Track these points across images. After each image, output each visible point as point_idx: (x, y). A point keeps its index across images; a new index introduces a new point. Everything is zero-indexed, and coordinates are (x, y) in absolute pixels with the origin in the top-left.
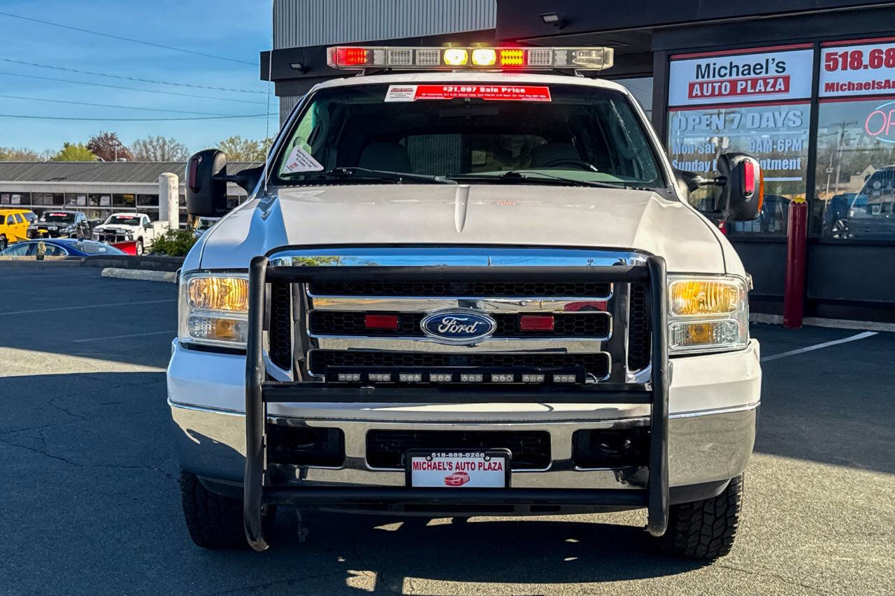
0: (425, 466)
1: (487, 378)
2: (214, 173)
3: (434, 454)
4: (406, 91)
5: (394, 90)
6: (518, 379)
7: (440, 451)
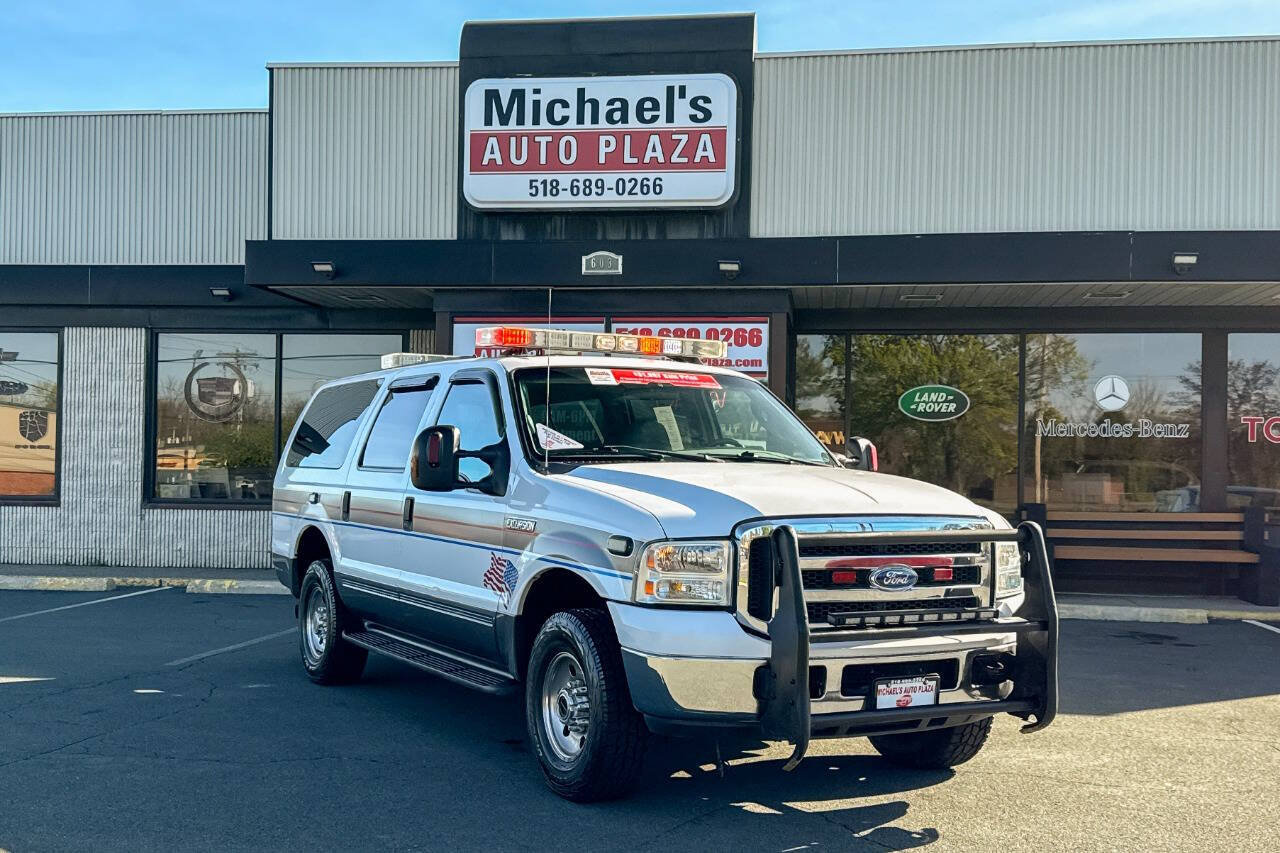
0: (885, 691)
1: (921, 619)
2: (456, 449)
3: (893, 681)
4: (603, 374)
5: (592, 373)
6: (940, 618)
7: (897, 679)
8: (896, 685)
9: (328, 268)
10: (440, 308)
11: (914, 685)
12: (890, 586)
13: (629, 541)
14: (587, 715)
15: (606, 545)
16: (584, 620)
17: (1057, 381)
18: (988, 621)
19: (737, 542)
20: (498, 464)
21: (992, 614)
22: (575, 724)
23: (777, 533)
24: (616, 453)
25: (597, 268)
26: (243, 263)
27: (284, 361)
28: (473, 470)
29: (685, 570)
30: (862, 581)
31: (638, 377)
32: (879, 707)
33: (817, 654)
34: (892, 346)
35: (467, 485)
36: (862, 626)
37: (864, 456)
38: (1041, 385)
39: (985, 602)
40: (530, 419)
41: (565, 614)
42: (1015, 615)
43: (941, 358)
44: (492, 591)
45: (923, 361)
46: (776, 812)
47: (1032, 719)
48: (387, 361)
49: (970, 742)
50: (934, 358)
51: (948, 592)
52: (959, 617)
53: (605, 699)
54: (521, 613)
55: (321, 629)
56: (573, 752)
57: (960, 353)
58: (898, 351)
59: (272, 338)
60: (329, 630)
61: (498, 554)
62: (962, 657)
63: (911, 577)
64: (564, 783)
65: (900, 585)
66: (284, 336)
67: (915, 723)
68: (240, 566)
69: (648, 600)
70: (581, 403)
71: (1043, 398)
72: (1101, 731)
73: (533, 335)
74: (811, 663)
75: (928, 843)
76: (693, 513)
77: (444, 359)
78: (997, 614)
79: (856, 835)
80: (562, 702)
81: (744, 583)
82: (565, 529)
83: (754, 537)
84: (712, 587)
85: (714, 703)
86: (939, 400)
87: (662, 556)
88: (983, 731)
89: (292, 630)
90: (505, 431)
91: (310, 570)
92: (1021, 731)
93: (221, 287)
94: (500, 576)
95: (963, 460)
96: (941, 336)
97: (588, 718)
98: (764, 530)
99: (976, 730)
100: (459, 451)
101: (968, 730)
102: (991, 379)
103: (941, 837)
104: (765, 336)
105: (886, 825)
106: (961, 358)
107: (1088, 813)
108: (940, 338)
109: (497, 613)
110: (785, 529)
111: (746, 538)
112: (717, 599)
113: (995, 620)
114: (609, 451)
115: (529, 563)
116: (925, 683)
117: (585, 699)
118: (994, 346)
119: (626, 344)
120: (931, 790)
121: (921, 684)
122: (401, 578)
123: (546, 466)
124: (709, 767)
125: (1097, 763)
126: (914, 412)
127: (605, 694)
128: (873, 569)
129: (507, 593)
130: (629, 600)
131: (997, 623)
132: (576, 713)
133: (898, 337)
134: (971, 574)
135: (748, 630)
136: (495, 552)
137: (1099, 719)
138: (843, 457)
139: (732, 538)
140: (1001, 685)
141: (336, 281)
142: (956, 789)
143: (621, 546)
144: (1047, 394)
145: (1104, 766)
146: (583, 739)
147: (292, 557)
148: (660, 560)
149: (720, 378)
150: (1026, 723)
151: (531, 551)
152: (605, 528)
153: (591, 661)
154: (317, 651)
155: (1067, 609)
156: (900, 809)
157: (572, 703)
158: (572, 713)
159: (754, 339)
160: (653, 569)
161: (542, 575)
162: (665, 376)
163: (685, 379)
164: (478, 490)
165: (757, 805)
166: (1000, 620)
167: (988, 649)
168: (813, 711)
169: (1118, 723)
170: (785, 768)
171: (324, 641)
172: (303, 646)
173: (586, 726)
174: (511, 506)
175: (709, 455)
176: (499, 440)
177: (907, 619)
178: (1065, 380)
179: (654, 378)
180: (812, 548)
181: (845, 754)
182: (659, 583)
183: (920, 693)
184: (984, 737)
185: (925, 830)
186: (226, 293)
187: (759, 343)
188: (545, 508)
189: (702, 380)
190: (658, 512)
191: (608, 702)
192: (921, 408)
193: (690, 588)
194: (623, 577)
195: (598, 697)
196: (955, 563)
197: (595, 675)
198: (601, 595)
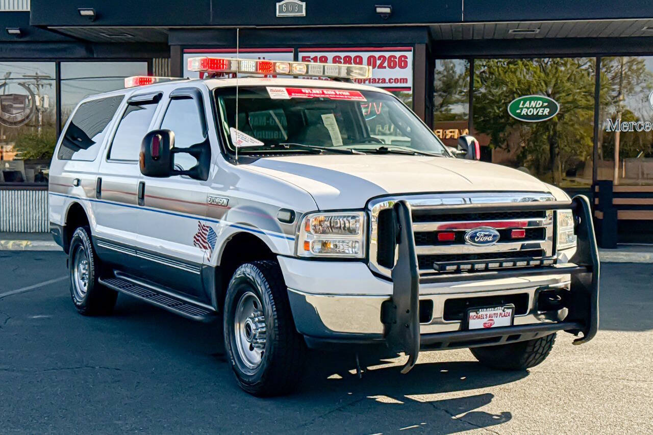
0: (475, 317)
1: (501, 265)
2: (171, 147)
3: (480, 310)
4: (279, 91)
5: (271, 90)
6: (515, 265)
7: (483, 308)
8: (482, 312)
9: (91, 13)
10: (174, 41)
11: (496, 312)
12: (479, 242)
13: (292, 213)
14: (265, 336)
15: (276, 216)
16: (262, 269)
17: (631, 90)
18: (550, 267)
19: (369, 212)
20: (203, 158)
21: (552, 262)
22: (257, 343)
23: (397, 206)
24: (287, 149)
25: (287, 11)
26: (29, 9)
27: (62, 81)
28: (184, 161)
29: (333, 233)
30: (459, 239)
31: (305, 93)
32: (470, 328)
33: (425, 291)
34: (511, 66)
35: (181, 173)
36: (458, 271)
37: (470, 149)
38: (620, 93)
39: (549, 253)
40: (226, 125)
41: (249, 265)
42: (570, 261)
43: (547, 75)
44: (199, 249)
45: (534, 77)
46: (400, 402)
47: (581, 335)
48: (129, 82)
49: (540, 351)
50: (543, 75)
51: (523, 246)
52: (528, 264)
53: (277, 325)
54: (219, 265)
55: (84, 276)
56: (256, 362)
57: (561, 71)
58: (516, 69)
59: (53, 64)
60: (89, 277)
61: (203, 222)
62: (532, 293)
63: (495, 236)
64: (249, 383)
65: (487, 242)
66: (62, 64)
67: (497, 339)
68: (34, 230)
69: (306, 254)
70: (271, 112)
71: (621, 103)
72: (638, 342)
73: (230, 62)
74: (420, 298)
75: (504, 422)
76: (337, 192)
77: (170, 80)
78: (555, 262)
79: (454, 417)
80: (248, 327)
81: (374, 242)
82: (248, 204)
83: (382, 208)
84: (352, 245)
85: (356, 326)
86: (537, 106)
87: (317, 223)
88: (549, 344)
89: (64, 278)
90: (207, 133)
91: (75, 235)
92: (573, 343)
93: (13, 27)
94: (204, 238)
95: (563, 149)
96: (547, 59)
97: (265, 338)
98: (390, 204)
99: (544, 343)
100: (174, 148)
101: (539, 342)
102: (584, 90)
103: (513, 418)
104: (410, 60)
105: (475, 410)
106: (560, 74)
107: (620, 400)
108: (546, 60)
109: (203, 265)
110: (403, 203)
111: (376, 209)
112: (356, 253)
113: (555, 265)
114: (282, 147)
115: (224, 229)
116: (504, 311)
117: (264, 325)
118: (587, 66)
119: (298, 69)
120: (511, 385)
121: (501, 311)
122: (138, 240)
123: (237, 158)
124: (354, 372)
125: (631, 365)
126: (519, 115)
127: (276, 321)
128: (467, 230)
129: (209, 250)
130: (292, 255)
131: (555, 268)
132: (258, 335)
133: (516, 60)
134: (539, 233)
135: (377, 275)
136: (201, 221)
137: (638, 333)
138: (454, 150)
139: (365, 209)
140: (559, 311)
141: (97, 23)
142: (529, 384)
143: (287, 216)
144: (624, 100)
145: (636, 367)
146: (262, 353)
147: (63, 224)
148: (315, 226)
149: (366, 93)
150: (576, 338)
151: (225, 220)
152: (275, 202)
153: (267, 298)
154: (82, 292)
155: (626, 255)
156: (488, 398)
157: (254, 328)
158: (255, 335)
159: (402, 64)
160: (309, 232)
161: (233, 237)
162: (325, 92)
163: (340, 95)
164: (188, 176)
165: (386, 397)
166: (557, 266)
167: (550, 286)
168: (422, 331)
169: (650, 336)
170: (402, 372)
171: (87, 284)
172: (72, 288)
173: (264, 344)
174: (213, 188)
175: (355, 149)
176: (203, 140)
177: (491, 265)
178: (638, 89)
179: (317, 94)
180: (423, 216)
181: (453, 361)
182: (313, 242)
183: (500, 318)
184: (550, 348)
185: (503, 413)
186: (18, 32)
187: (406, 66)
188: (237, 189)
189: (352, 95)
190: (314, 192)
191: (278, 327)
192: (524, 112)
193: (336, 246)
194: (288, 238)
195: (272, 325)
196: (529, 226)
197: (270, 308)
198: (273, 251)
